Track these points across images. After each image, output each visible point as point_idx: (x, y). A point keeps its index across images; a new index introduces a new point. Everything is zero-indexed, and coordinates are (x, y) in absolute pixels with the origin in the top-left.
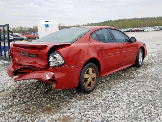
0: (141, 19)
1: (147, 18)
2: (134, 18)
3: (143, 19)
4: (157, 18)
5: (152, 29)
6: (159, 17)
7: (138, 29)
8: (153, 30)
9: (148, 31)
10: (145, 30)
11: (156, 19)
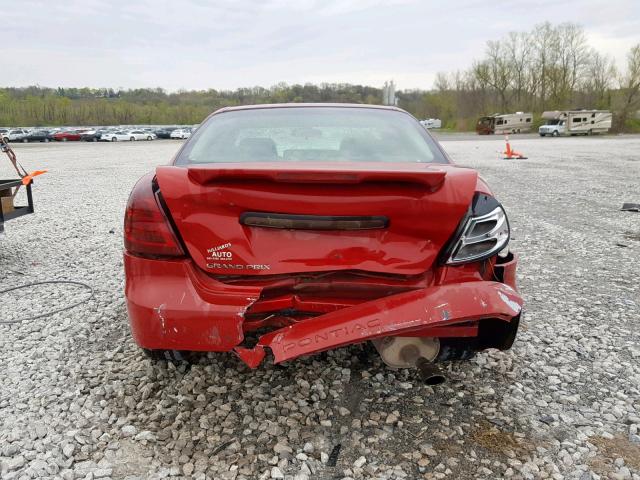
0: (62, 92)
1: (85, 92)
2: (31, 88)
3: (72, 95)
4: (120, 92)
5: (130, 135)
6: (126, 89)
7: (71, 130)
8: (132, 139)
9: (114, 140)
10: (103, 137)
11: (117, 96)
